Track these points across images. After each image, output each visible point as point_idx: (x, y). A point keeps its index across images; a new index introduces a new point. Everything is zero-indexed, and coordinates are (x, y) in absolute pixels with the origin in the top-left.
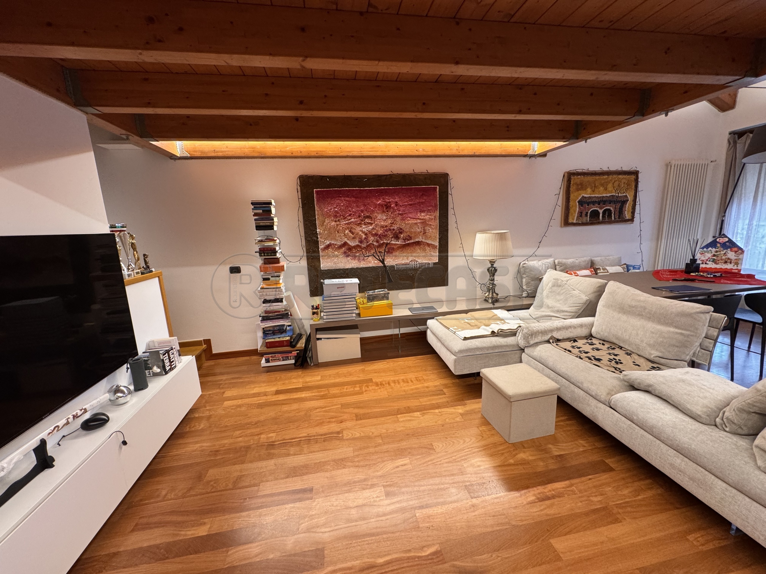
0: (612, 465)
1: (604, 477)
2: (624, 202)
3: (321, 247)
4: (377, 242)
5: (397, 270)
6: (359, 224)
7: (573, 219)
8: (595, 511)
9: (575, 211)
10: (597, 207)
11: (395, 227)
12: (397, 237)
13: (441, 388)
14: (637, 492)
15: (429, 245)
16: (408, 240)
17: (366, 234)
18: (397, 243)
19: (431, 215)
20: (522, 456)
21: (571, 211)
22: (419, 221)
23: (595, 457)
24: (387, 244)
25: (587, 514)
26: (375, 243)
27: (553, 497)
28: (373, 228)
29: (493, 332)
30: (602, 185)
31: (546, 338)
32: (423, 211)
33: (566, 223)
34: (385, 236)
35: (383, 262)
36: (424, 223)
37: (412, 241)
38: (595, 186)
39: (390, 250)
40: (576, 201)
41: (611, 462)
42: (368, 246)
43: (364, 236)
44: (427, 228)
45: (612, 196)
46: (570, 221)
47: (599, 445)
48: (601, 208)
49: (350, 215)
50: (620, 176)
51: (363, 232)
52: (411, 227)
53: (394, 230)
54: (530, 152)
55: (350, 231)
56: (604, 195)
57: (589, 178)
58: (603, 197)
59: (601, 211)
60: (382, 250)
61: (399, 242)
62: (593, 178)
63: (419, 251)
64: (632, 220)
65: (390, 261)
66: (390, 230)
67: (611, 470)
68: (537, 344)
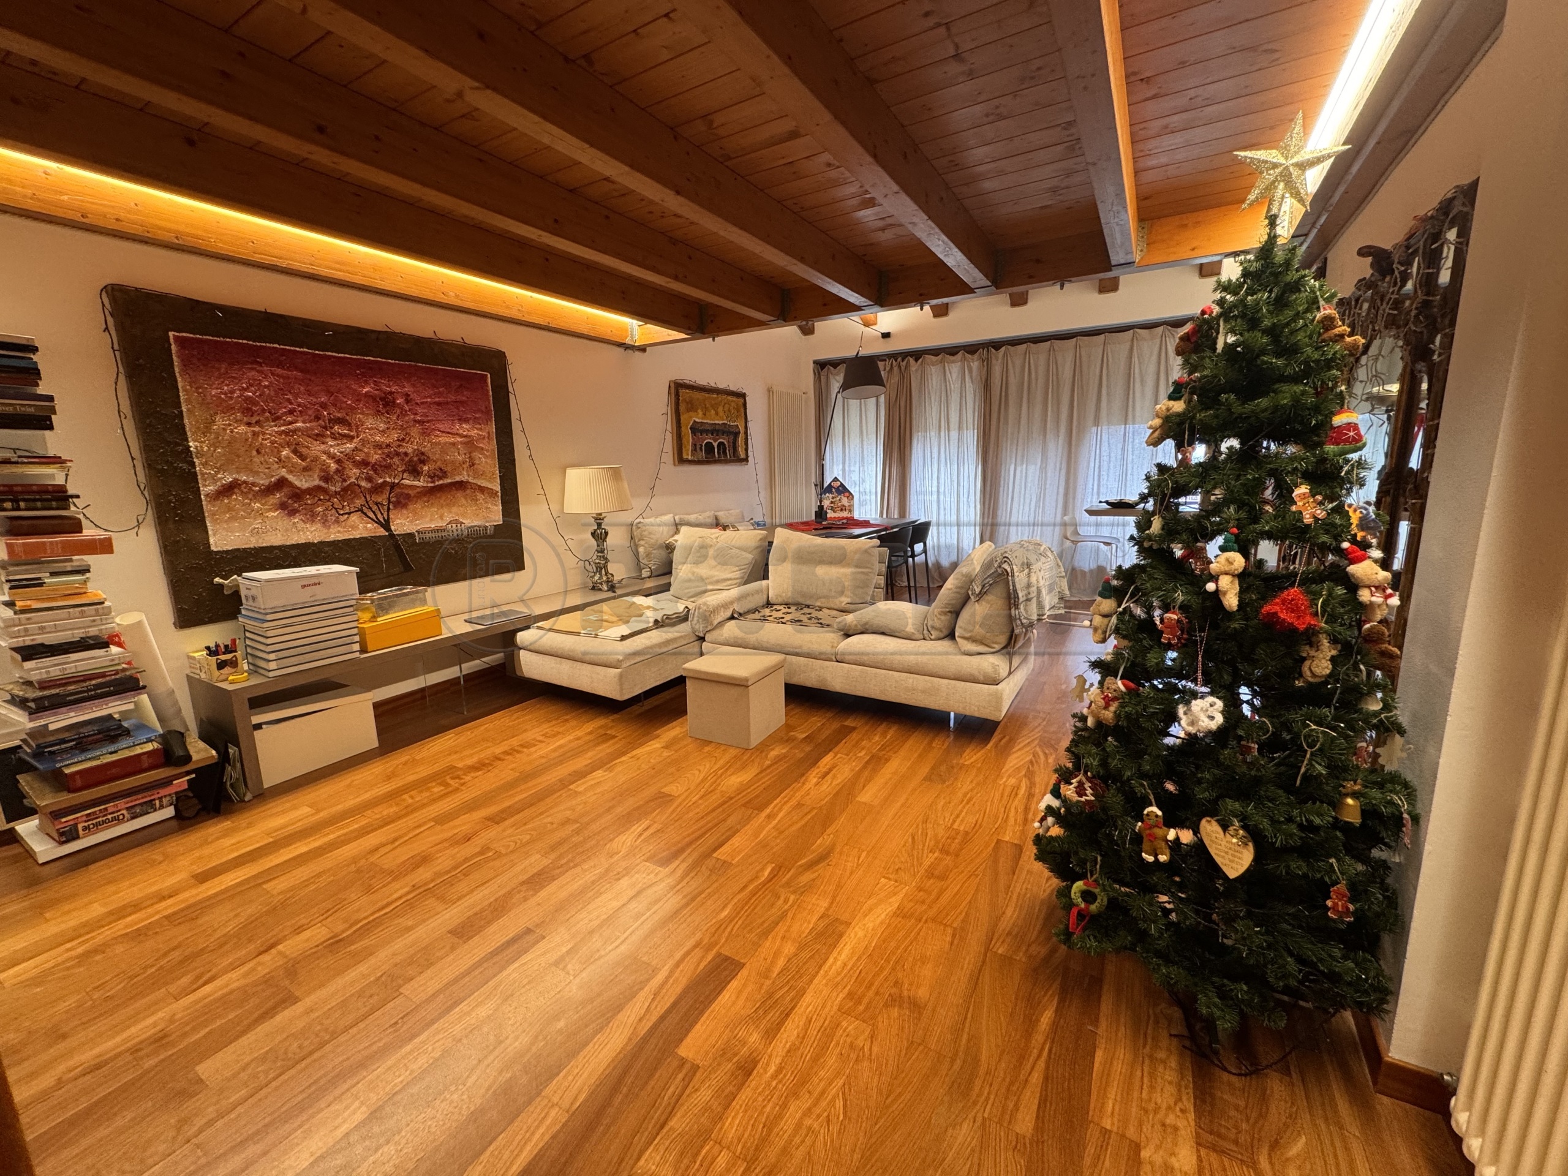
0: (853, 725)
1: (854, 736)
2: (737, 434)
3: (207, 489)
4: (369, 479)
5: (420, 543)
6: (319, 437)
7: (688, 455)
8: (867, 763)
9: (688, 442)
10: (710, 439)
11: (409, 449)
12: (415, 473)
14: (884, 734)
15: (482, 489)
16: (440, 478)
17: (339, 462)
18: (416, 483)
19: (481, 429)
20: (773, 754)
21: (684, 440)
22: (459, 439)
23: (835, 725)
24: (393, 486)
25: (865, 767)
26: (363, 484)
27: (830, 770)
28: (356, 449)
29: (656, 621)
30: (713, 407)
31: (728, 614)
32: (466, 421)
33: (681, 460)
34: (388, 467)
35: (386, 525)
36: (470, 444)
37: (449, 481)
38: (706, 408)
39: (402, 500)
40: (687, 426)
41: (850, 722)
42: (345, 490)
43: (333, 466)
44: (476, 455)
45: (724, 424)
46: (685, 457)
47: (829, 715)
48: (715, 440)
49: (291, 412)
50: (729, 398)
51: (332, 456)
52: (444, 452)
53: (406, 454)
54: (628, 341)
55: (295, 452)
56: (717, 422)
58: (716, 424)
59: (715, 445)
60: (382, 499)
61: (421, 483)
62: (702, 396)
63: (463, 501)
64: (746, 460)
65: (403, 524)
66: (398, 454)
67: (854, 729)
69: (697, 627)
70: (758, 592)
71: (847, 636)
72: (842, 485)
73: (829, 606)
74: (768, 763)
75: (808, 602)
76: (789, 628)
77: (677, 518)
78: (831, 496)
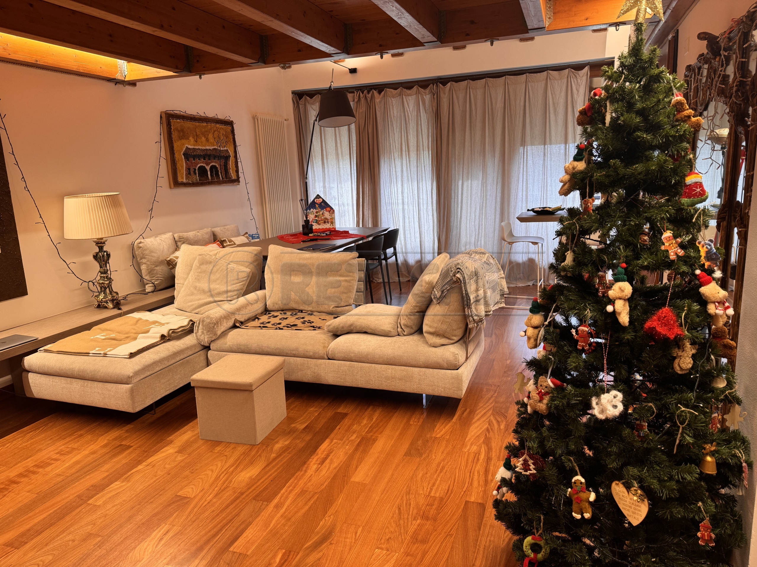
0: (345, 411)
1: (346, 422)
2: (227, 158)
7: (182, 178)
8: (359, 445)
9: (182, 167)
10: (203, 163)
13: (117, 443)
14: (370, 418)
20: (277, 446)
21: (178, 166)
23: (330, 413)
25: (356, 449)
27: (328, 456)
29: (163, 336)
30: (203, 134)
31: (231, 324)
33: (176, 183)
38: (197, 135)
40: (180, 152)
41: (342, 409)
45: (215, 149)
46: (180, 180)
47: (325, 404)
48: (208, 164)
50: (218, 125)
54: (119, 76)
56: (208, 148)
57: (189, 124)
58: (207, 149)
59: (208, 168)
62: (193, 125)
64: (237, 180)
67: (345, 415)
68: (224, 334)
69: (202, 338)
70: (257, 301)
71: (336, 336)
72: (324, 201)
73: (319, 310)
74: (273, 455)
75: (301, 308)
76: (287, 332)
77: (176, 236)
78: (315, 211)
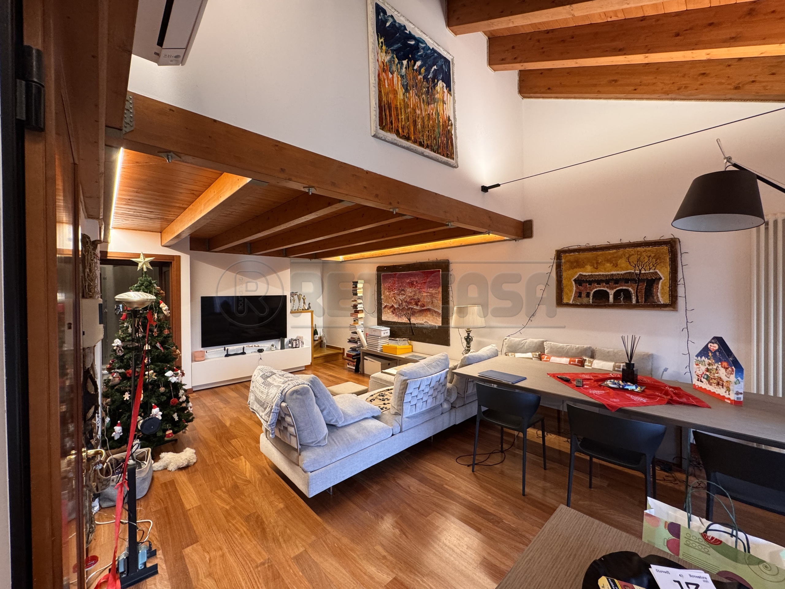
2: (653, 281)
3: (383, 306)
4: (407, 306)
5: (417, 327)
6: (399, 295)
7: (569, 300)
9: (571, 291)
11: (416, 297)
12: (417, 304)
15: (435, 312)
16: (423, 307)
17: (402, 301)
18: (417, 308)
19: (436, 290)
21: (566, 290)
22: (428, 294)
24: (412, 308)
26: (406, 307)
28: (405, 298)
32: (431, 287)
33: (560, 302)
34: (411, 303)
35: (410, 320)
36: (432, 296)
37: (425, 308)
39: (414, 313)
40: (570, 279)
42: (402, 309)
43: (401, 302)
44: (434, 299)
45: (629, 273)
46: (565, 301)
48: (611, 289)
49: (395, 289)
50: (639, 249)
51: (400, 299)
52: (424, 299)
53: (415, 299)
55: (395, 298)
56: (615, 273)
57: (589, 255)
58: (612, 274)
59: (611, 293)
60: (409, 312)
61: (418, 308)
63: (429, 315)
64: (672, 304)
65: (414, 320)
66: (413, 299)
78: (707, 360)
